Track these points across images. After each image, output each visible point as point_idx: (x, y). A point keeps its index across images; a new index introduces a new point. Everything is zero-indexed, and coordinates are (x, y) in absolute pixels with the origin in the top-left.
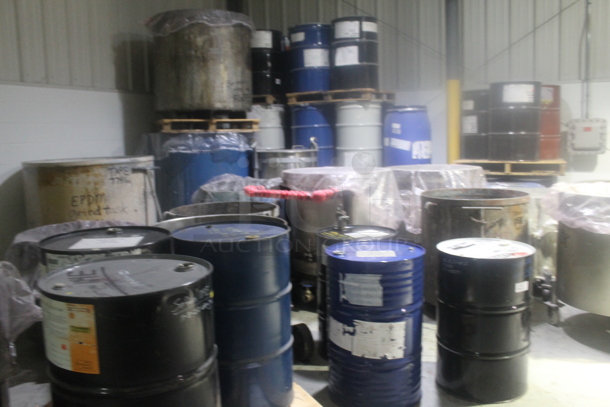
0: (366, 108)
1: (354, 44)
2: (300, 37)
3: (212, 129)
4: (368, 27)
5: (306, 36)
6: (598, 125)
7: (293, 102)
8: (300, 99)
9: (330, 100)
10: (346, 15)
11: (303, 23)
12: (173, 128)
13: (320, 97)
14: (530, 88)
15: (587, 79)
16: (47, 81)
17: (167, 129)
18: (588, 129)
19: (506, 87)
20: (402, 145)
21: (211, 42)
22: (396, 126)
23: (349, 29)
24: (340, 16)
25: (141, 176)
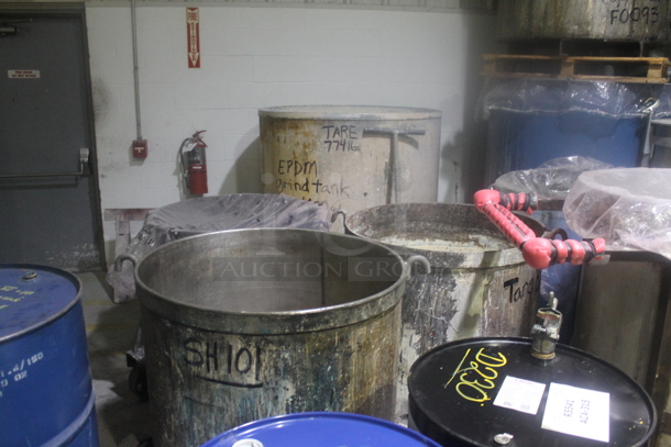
25: (384, 143)
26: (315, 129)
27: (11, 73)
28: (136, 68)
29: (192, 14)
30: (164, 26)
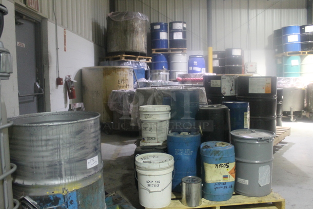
0: (184, 55)
1: (181, 31)
2: (158, 27)
3: (137, 60)
5: (160, 27)
6: (255, 64)
7: (154, 52)
8: (157, 51)
9: (170, 52)
10: (179, 21)
11: (160, 21)
12: (125, 59)
13: (166, 51)
17: (123, 59)
19: (233, 50)
20: (197, 69)
22: (195, 63)
24: (176, 20)
26: (127, 71)
27: (18, 44)
29: (65, 32)
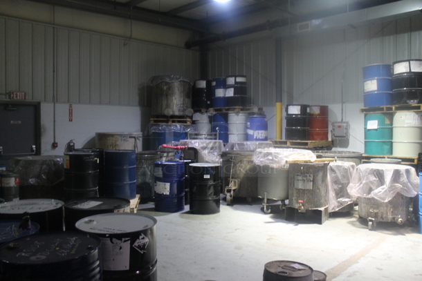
0: (238, 115)
1: (233, 87)
2: (214, 84)
3: (170, 123)
4: (239, 79)
5: (216, 83)
6: (345, 125)
9: (224, 111)
10: (229, 75)
11: (216, 77)
12: (154, 122)
13: (220, 110)
14: (299, 107)
15: (343, 103)
16: (110, 103)
17: (152, 122)
18: (340, 127)
19: (289, 107)
20: (250, 132)
21: (169, 88)
22: (248, 123)
23: (231, 81)
25: (134, 139)
26: (118, 137)
27: (12, 122)
28: (54, 121)
29: (71, 106)
30: (62, 109)
